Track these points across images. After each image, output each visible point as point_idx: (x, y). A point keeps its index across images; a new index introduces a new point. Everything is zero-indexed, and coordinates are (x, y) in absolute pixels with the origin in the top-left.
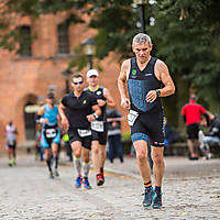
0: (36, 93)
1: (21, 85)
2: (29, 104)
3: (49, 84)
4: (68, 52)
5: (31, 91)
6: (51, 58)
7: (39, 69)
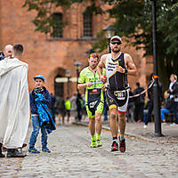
0: (65, 67)
1: (53, 61)
2: (59, 76)
3: (75, 60)
4: (91, 35)
5: (61, 66)
6: (77, 40)
7: (68, 48)
